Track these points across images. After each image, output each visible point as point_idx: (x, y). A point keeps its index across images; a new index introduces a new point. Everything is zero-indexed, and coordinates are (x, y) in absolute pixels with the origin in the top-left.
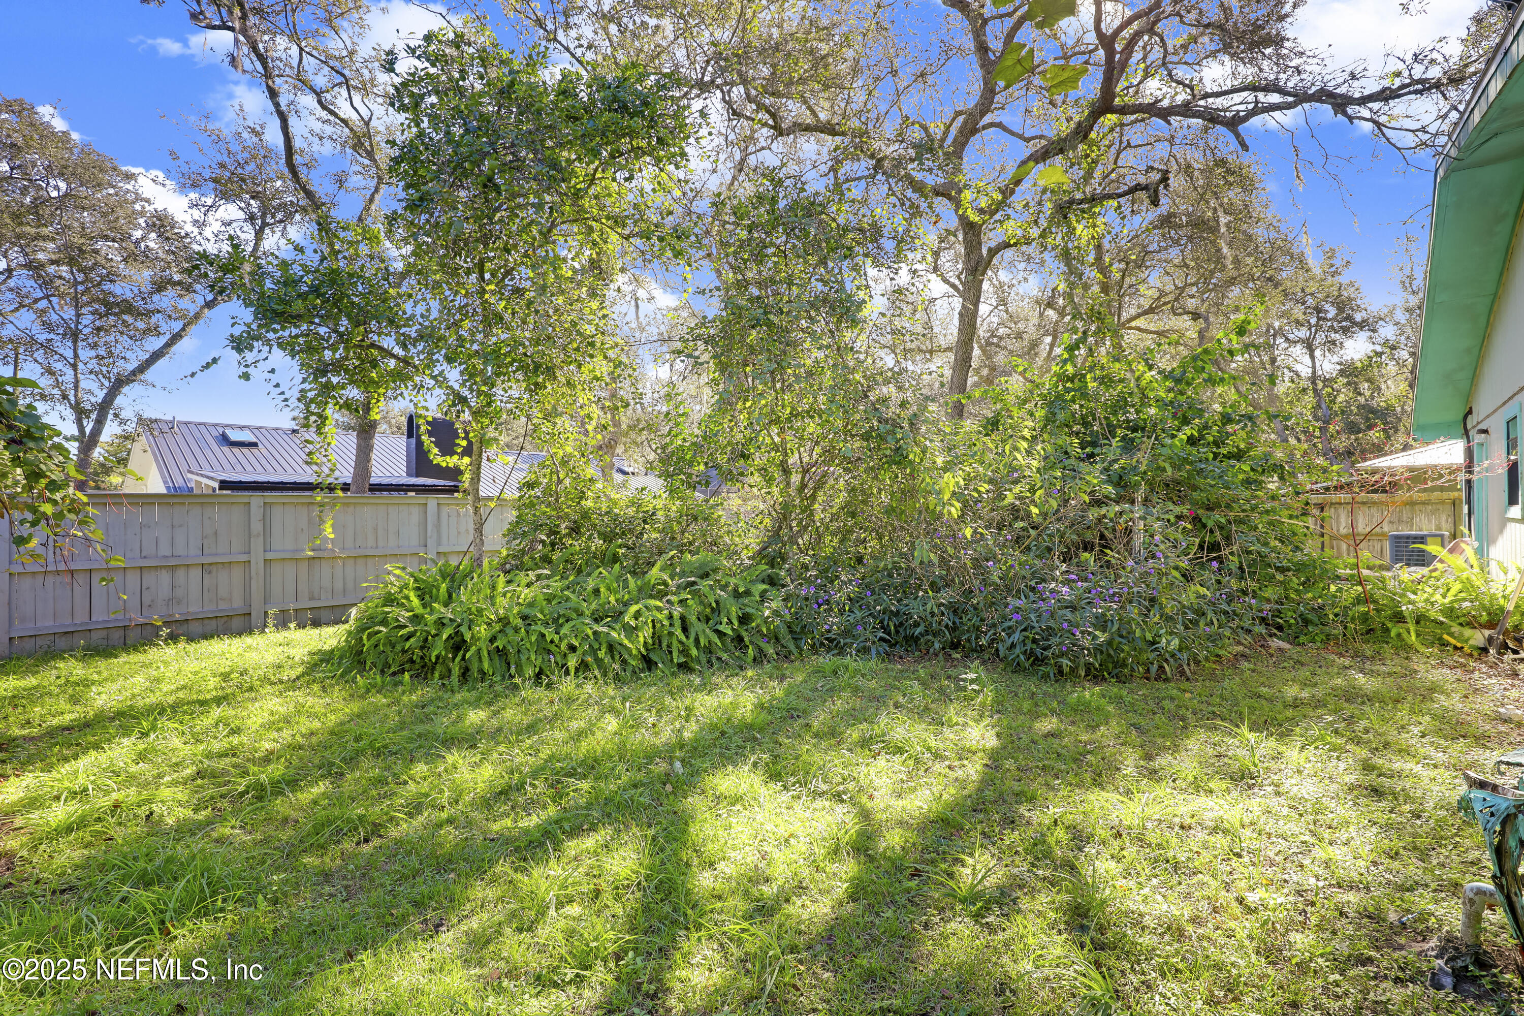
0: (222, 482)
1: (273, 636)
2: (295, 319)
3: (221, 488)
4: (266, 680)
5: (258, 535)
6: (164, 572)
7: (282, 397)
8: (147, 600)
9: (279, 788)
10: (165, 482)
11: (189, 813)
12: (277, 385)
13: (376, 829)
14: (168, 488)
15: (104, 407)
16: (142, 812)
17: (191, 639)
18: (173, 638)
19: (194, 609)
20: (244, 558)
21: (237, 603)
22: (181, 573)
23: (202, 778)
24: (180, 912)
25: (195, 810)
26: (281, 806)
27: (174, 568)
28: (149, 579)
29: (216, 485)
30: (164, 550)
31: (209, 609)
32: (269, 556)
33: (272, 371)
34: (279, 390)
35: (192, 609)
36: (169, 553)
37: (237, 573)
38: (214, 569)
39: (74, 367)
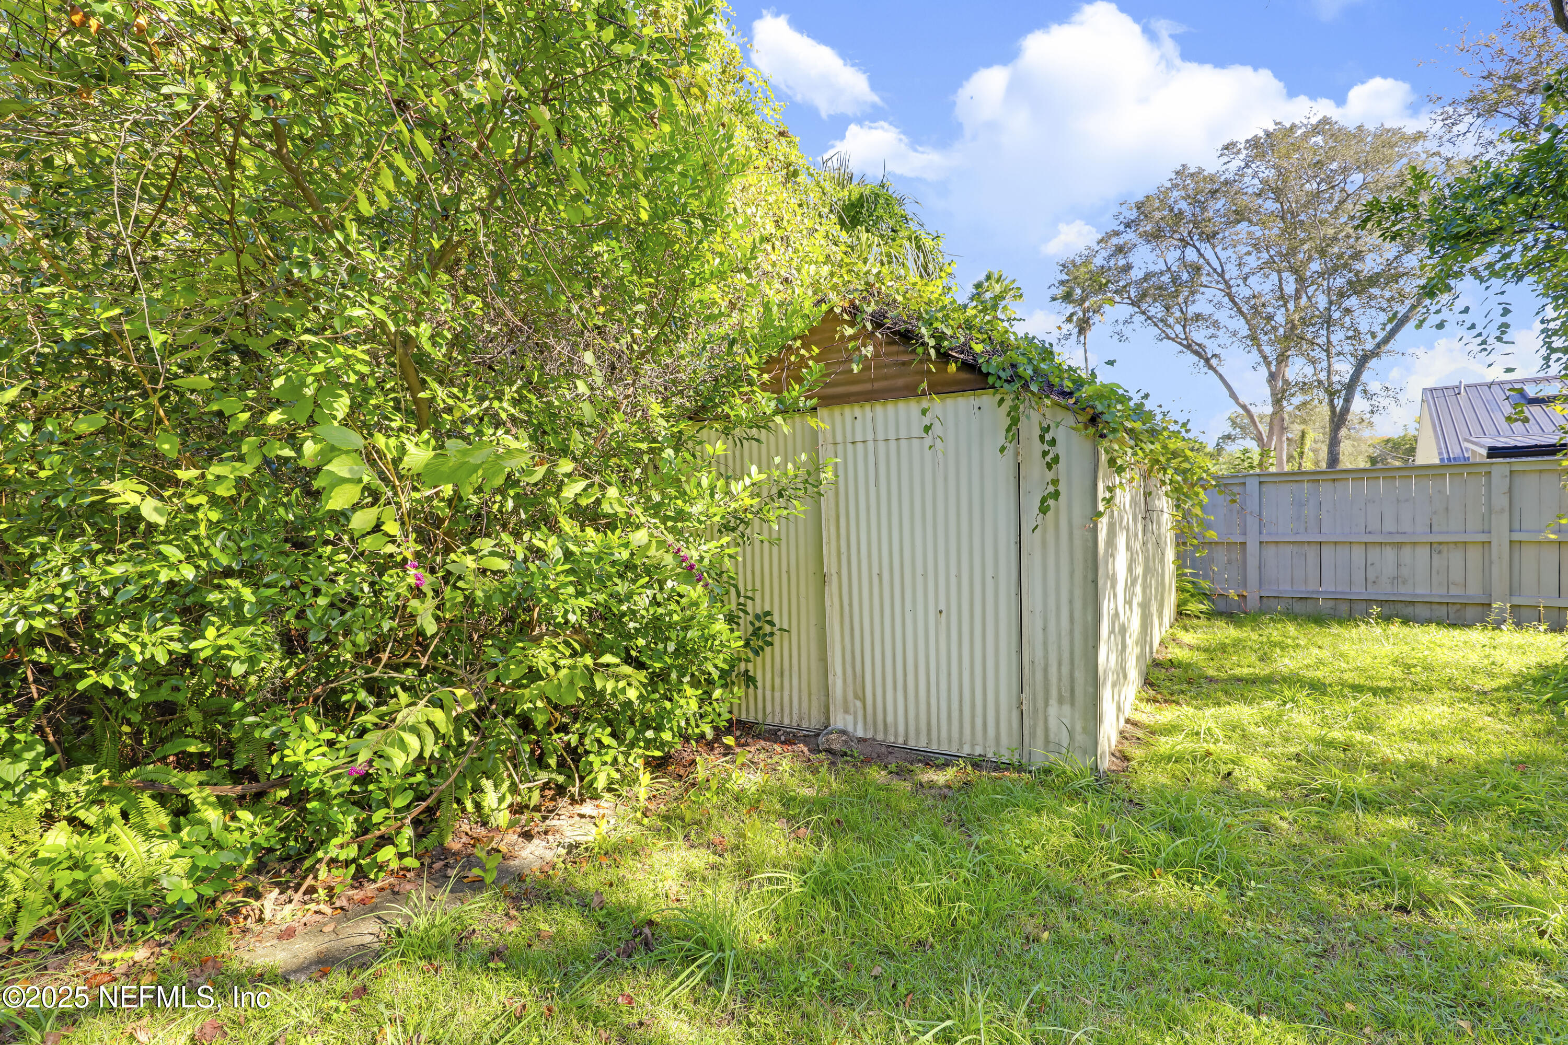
0: (1491, 449)
1: (1508, 636)
2: (1488, 236)
3: (1490, 456)
4: (1450, 684)
5: (1502, 511)
6: (1389, 549)
7: (1480, 339)
8: (1371, 577)
9: (1349, 801)
10: (1440, 453)
11: (1261, 787)
12: (1473, 326)
13: (1425, 902)
14: (1442, 460)
15: (1350, 387)
16: (1224, 769)
17: (1406, 621)
18: (1387, 618)
19: (1422, 590)
20: (1482, 538)
21: (1474, 590)
22: (1406, 551)
23: (1299, 761)
24: (1169, 864)
25: (1269, 788)
26: (1343, 822)
27: (1399, 545)
28: (1374, 554)
29: (1484, 452)
30: (1389, 526)
31: (1438, 592)
32: (1517, 537)
33: (1466, 310)
34: (1475, 332)
35: (1419, 591)
36: (1393, 530)
37: (1474, 555)
38: (1444, 548)
39: (1327, 351)
